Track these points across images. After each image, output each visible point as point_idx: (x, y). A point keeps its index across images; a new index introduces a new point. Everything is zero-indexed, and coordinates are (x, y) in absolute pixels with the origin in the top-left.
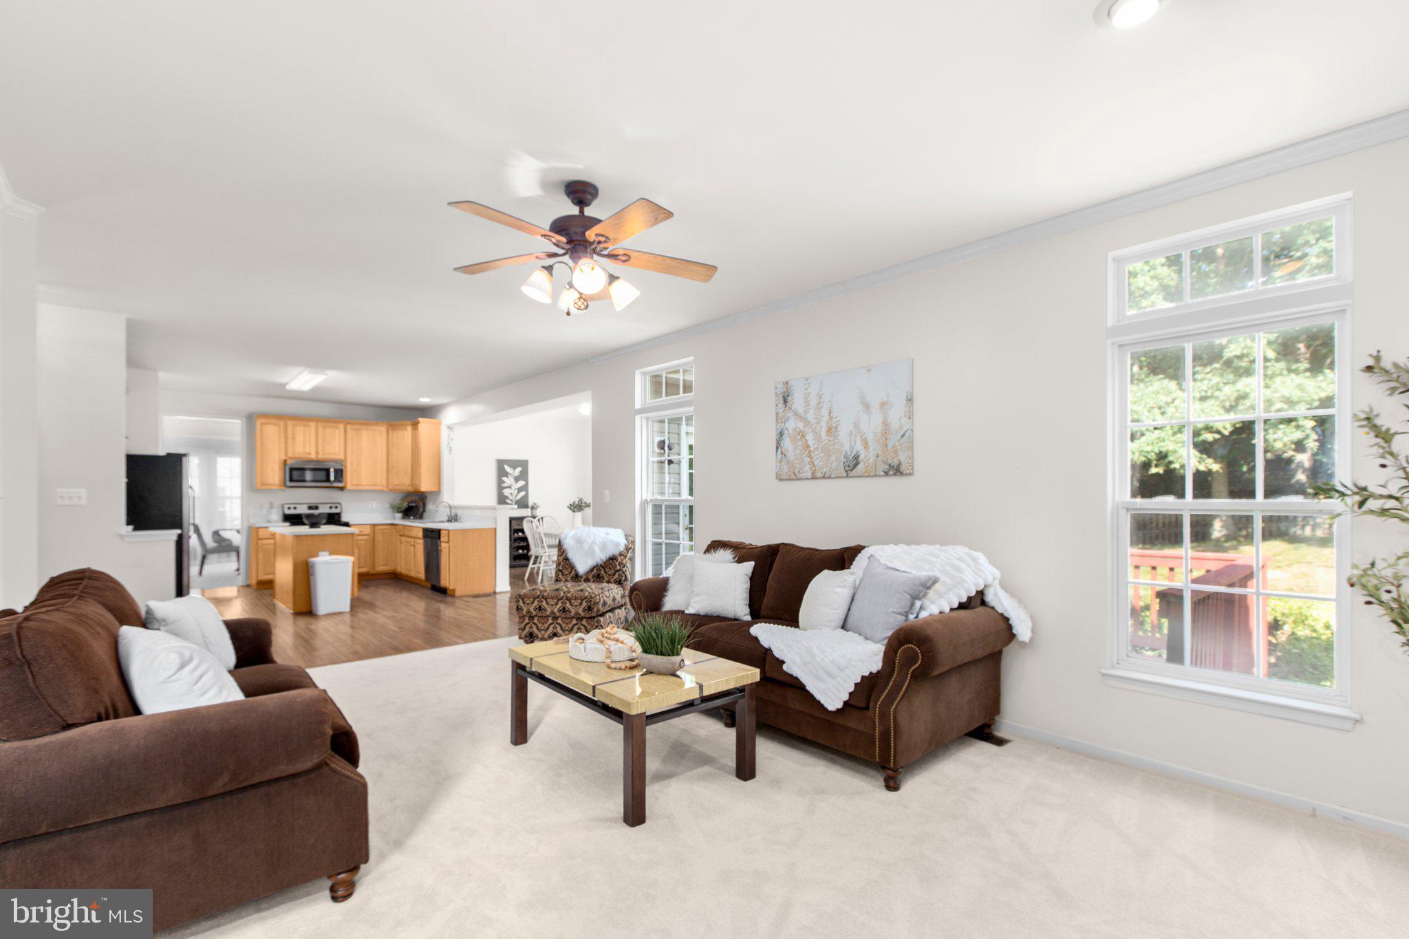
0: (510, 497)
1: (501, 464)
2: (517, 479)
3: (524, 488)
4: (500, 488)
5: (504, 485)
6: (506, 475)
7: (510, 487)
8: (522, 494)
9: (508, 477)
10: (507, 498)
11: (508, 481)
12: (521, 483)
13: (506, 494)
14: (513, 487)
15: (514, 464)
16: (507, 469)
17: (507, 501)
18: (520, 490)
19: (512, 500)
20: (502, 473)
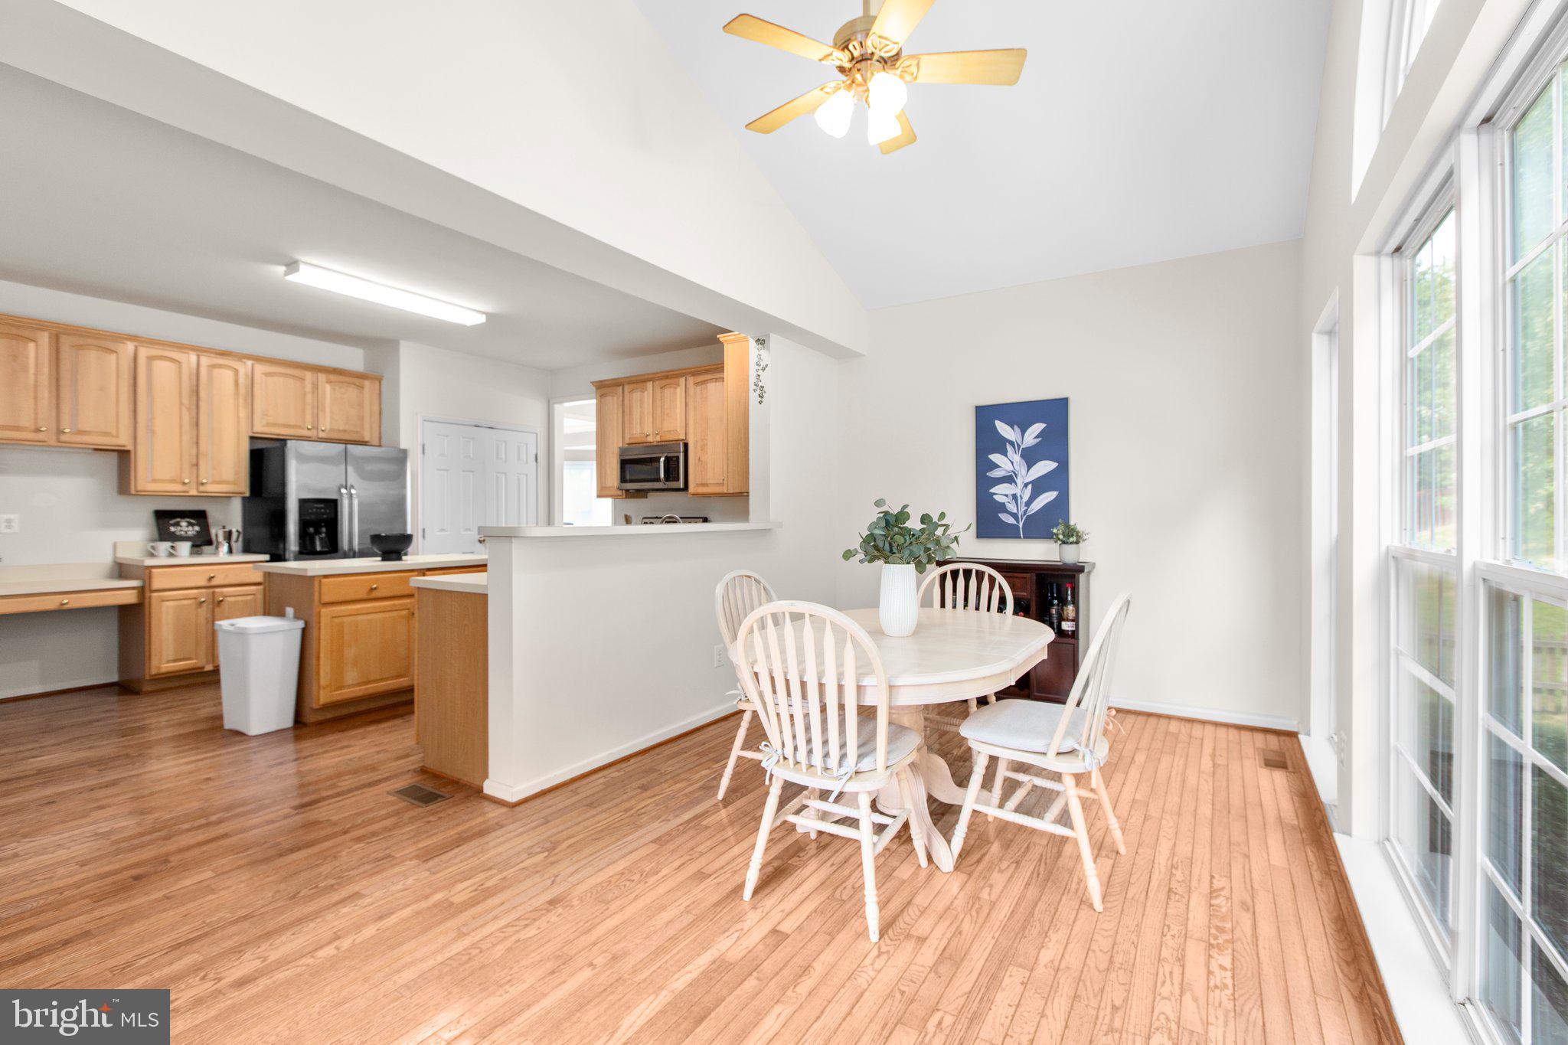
0: (1012, 507)
1: (985, 416)
2: (1030, 457)
3: (1059, 480)
4: (984, 480)
5: (996, 474)
6: (1000, 445)
7: (1010, 479)
8: (1049, 497)
9: (1005, 453)
10: (1002, 508)
11: (1004, 463)
12: (1045, 467)
13: (999, 498)
14: (1019, 481)
15: (1021, 413)
16: (1004, 429)
17: (1004, 517)
18: (1039, 486)
19: (1015, 516)
20: (987, 442)
